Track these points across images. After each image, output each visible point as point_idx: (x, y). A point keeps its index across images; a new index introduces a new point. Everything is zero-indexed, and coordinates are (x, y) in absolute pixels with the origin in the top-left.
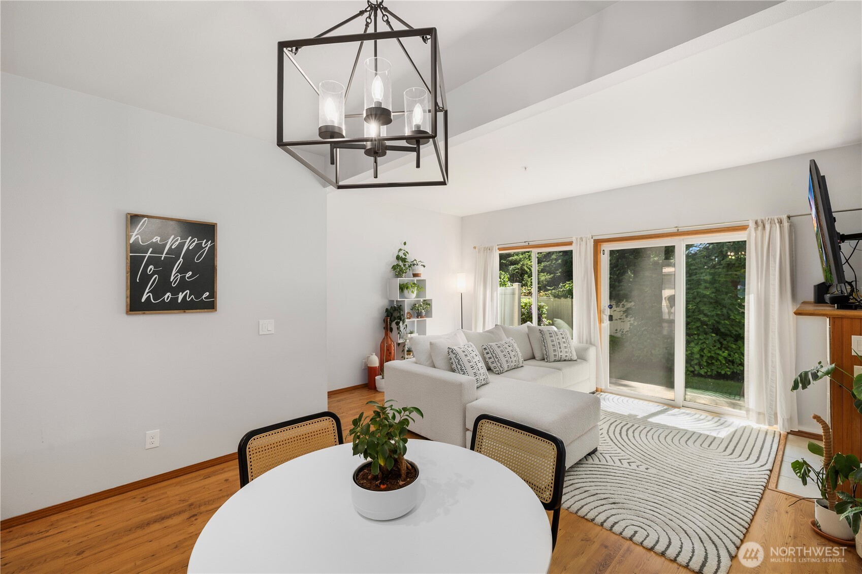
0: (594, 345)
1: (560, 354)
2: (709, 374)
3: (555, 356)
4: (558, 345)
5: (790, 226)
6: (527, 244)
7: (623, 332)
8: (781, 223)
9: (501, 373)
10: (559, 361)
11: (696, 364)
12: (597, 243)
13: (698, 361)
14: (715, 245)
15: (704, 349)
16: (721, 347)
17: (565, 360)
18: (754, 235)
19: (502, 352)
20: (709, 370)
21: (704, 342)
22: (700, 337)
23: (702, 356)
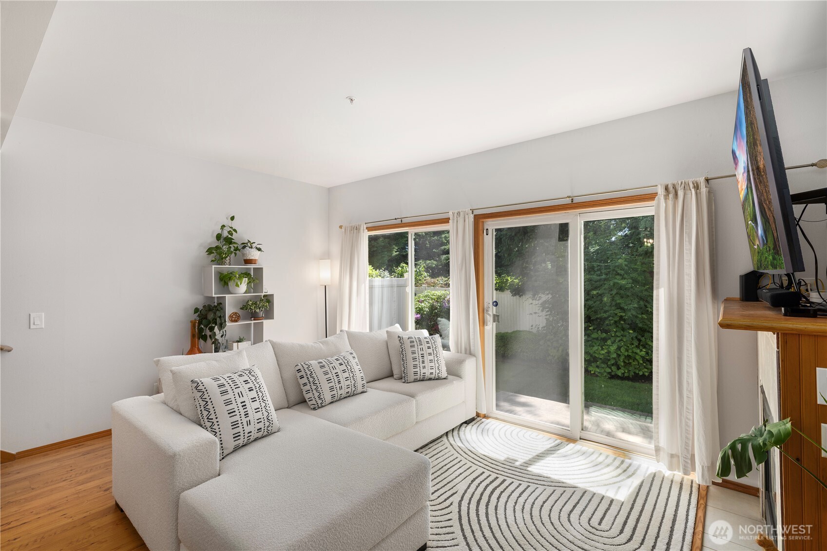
0: (474, 356)
1: (423, 371)
2: (626, 375)
3: (416, 373)
4: (420, 358)
5: (709, 192)
6: (398, 221)
7: (538, 328)
8: (698, 189)
9: (319, 408)
10: (423, 380)
11: (613, 365)
12: (479, 219)
13: (614, 361)
14: (617, 220)
15: (621, 347)
16: (639, 344)
17: (430, 379)
18: (664, 205)
19: (326, 373)
20: (626, 371)
21: (621, 340)
22: (617, 334)
23: (619, 356)
